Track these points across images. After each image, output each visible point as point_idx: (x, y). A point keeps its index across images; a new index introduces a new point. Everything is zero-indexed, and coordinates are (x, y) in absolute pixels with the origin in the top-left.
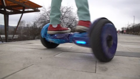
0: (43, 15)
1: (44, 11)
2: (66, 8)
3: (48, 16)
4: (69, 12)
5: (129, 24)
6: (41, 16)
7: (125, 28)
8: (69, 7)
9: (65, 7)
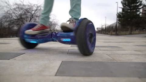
0: (8, 13)
1: (9, 8)
2: (36, 6)
3: (14, 14)
4: (39, 10)
5: (102, 25)
6: (5, 13)
7: (100, 28)
8: (39, 5)
9: (34, 5)
